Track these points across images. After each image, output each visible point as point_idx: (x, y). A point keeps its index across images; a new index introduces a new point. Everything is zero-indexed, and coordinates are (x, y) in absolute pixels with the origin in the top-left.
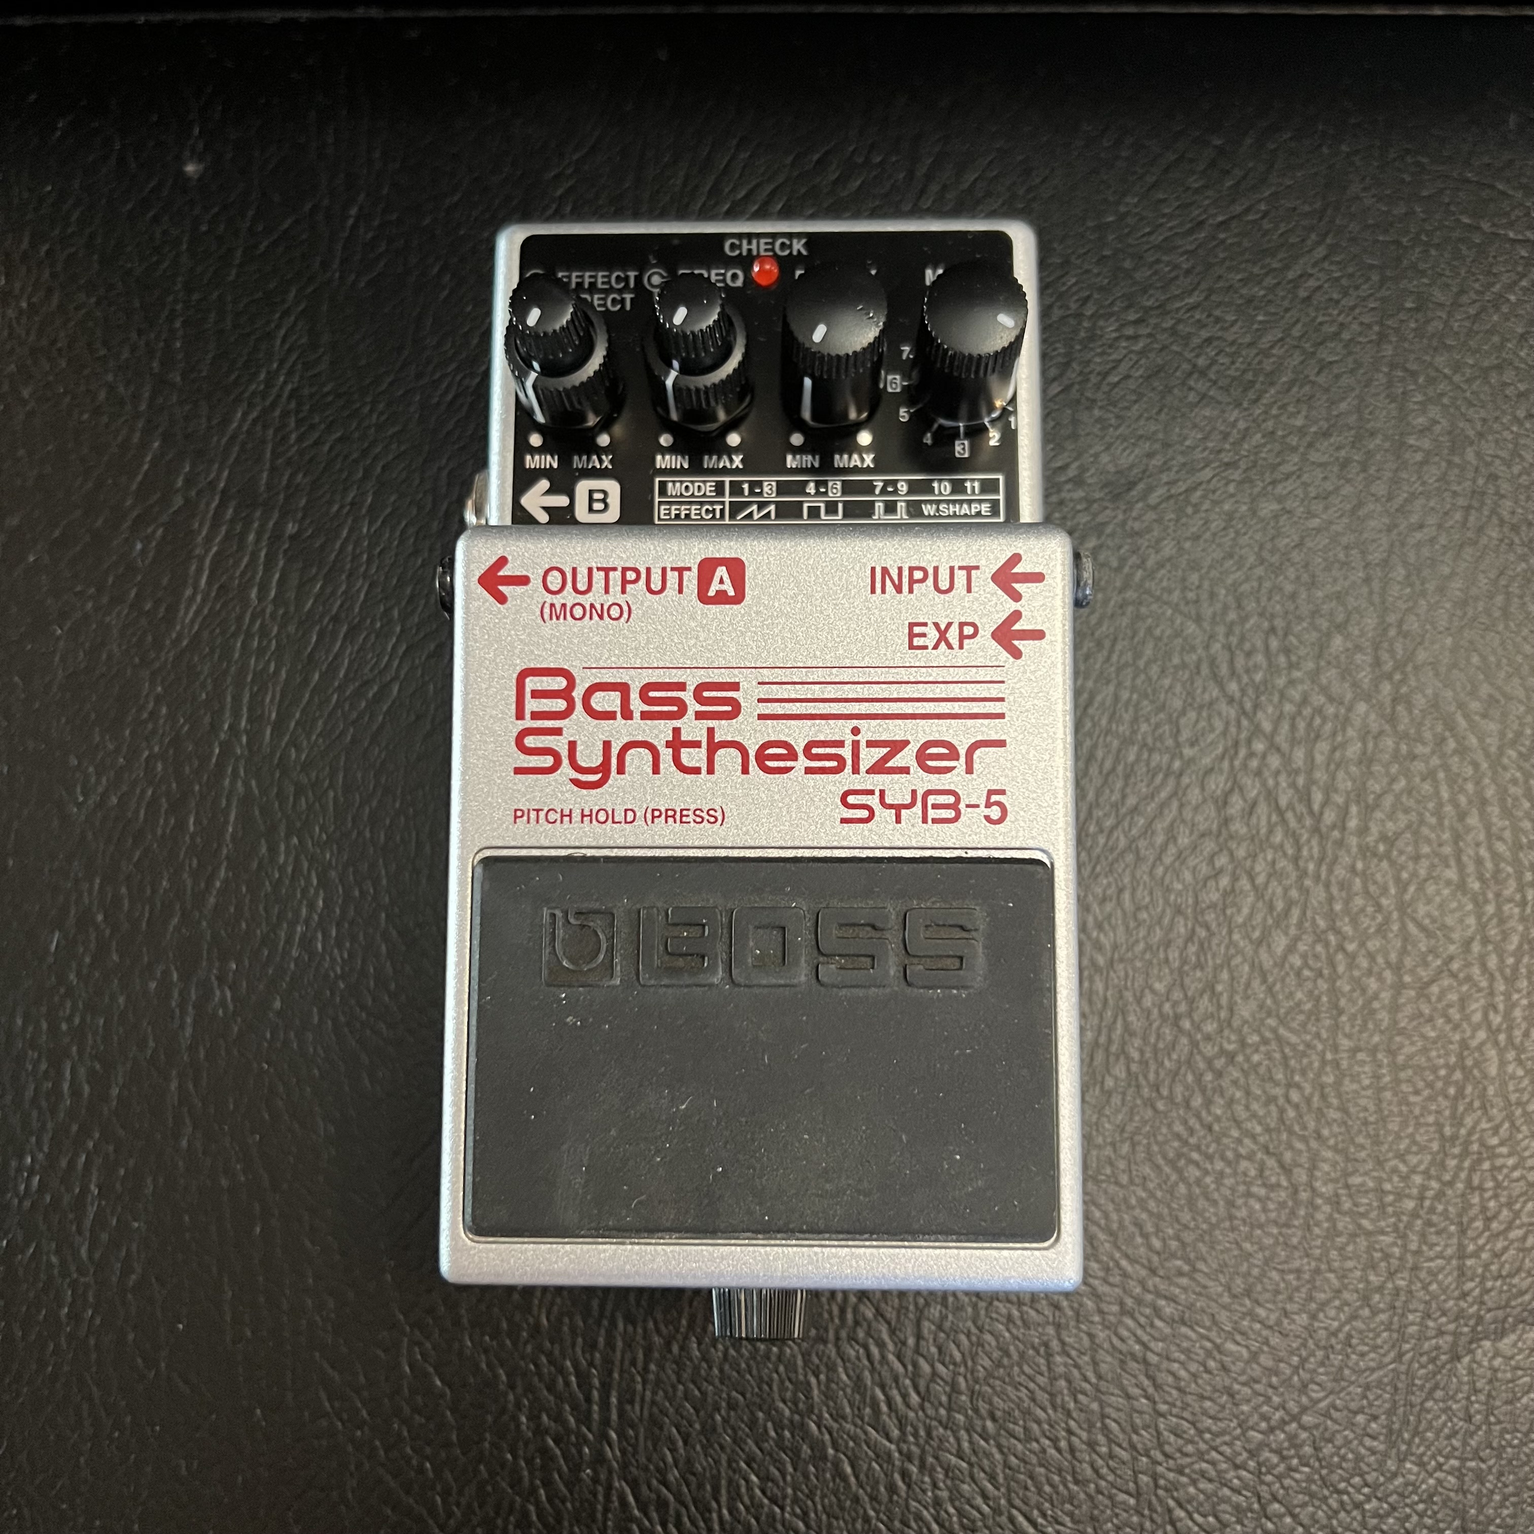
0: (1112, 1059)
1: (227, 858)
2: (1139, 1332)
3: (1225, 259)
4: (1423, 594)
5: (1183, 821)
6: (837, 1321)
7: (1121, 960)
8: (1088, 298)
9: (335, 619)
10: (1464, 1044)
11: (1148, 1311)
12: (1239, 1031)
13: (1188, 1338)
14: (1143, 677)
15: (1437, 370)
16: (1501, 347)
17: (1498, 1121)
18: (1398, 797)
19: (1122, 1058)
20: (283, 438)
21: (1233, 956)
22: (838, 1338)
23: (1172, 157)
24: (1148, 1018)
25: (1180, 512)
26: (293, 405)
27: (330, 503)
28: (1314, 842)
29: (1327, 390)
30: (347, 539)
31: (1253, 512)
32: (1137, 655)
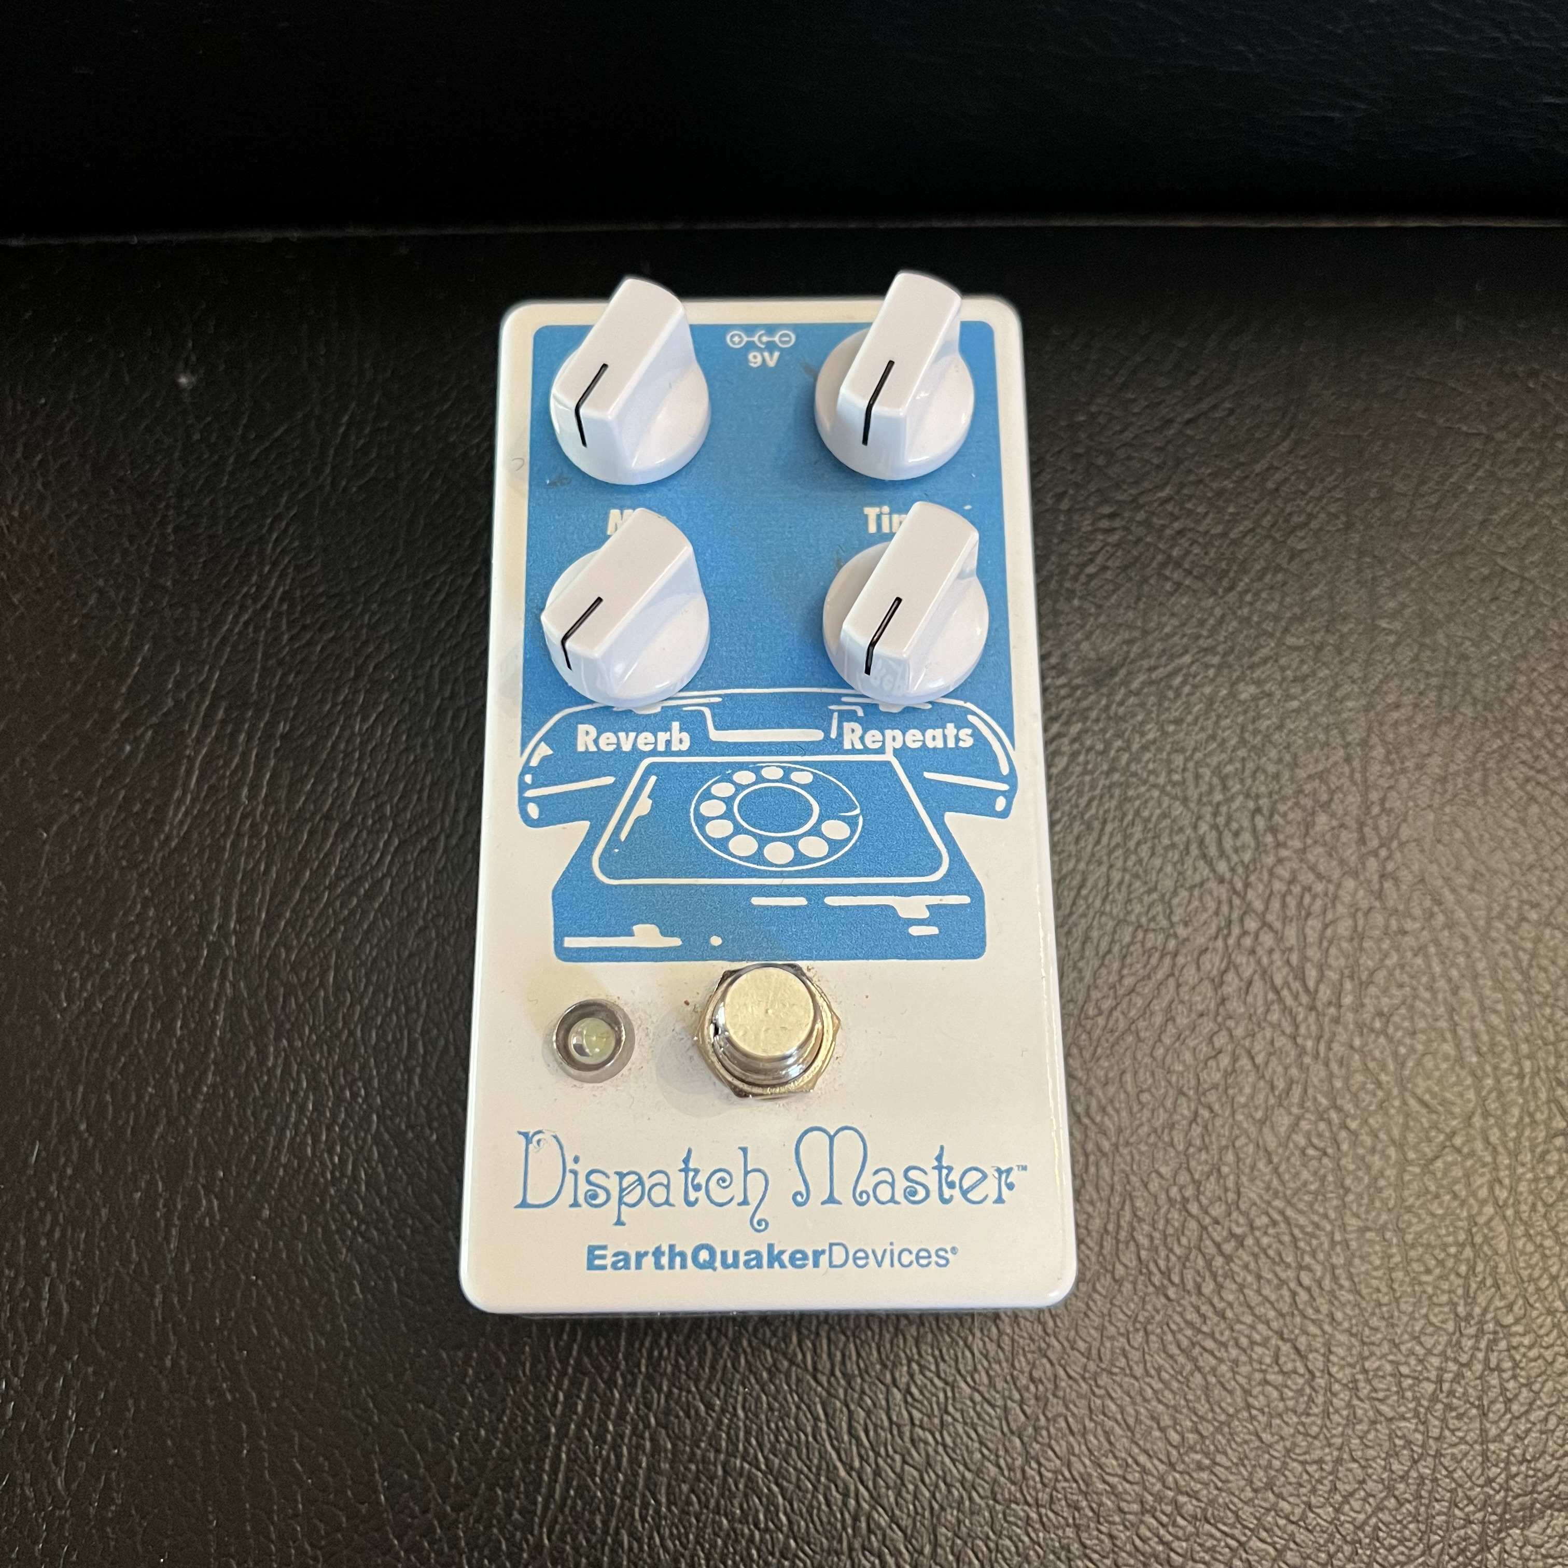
0: (1121, 1246)
1: (215, 1062)
2: (1162, 1531)
3: (1194, 455)
4: (1404, 771)
5: (1182, 1002)
6: (850, 1531)
7: (1127, 1144)
8: (1065, 493)
9: (327, 817)
10: (1472, 1219)
11: (1168, 1509)
12: (1246, 1214)
13: (1212, 1536)
14: (1133, 858)
15: (1403, 556)
16: (1462, 534)
17: (1511, 1297)
18: (1391, 974)
19: (1132, 1243)
20: (275, 639)
21: (1237, 1137)
22: (851, 1549)
23: (1138, 358)
24: (1156, 1203)
25: (1162, 697)
26: (285, 607)
27: (322, 701)
28: (1312, 1018)
29: (1299, 577)
30: (339, 737)
31: (1233, 695)
32: (1127, 837)
